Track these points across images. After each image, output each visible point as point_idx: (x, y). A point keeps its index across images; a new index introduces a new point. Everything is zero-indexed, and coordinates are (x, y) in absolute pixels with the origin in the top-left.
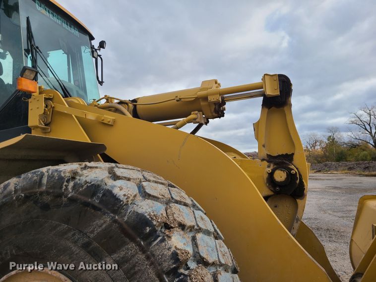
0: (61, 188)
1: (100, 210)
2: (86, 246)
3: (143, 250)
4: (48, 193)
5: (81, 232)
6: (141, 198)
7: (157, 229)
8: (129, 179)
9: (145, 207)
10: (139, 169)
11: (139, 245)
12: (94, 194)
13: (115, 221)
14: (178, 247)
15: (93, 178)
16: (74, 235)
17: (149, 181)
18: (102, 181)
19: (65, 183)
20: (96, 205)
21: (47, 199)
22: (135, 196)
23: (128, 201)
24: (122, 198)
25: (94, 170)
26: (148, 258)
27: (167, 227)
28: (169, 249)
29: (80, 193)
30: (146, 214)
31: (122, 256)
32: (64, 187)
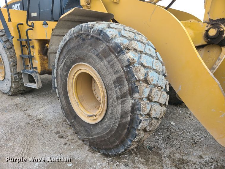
0: (89, 32)
1: (102, 41)
2: (97, 55)
3: (117, 57)
4: (84, 34)
5: (95, 49)
6: (119, 37)
7: (123, 49)
8: (116, 29)
9: (119, 40)
10: (124, 25)
11: (115, 55)
12: (100, 35)
13: (107, 46)
14: (130, 57)
15: (99, 27)
16: (93, 51)
17: (126, 30)
18: (103, 28)
19: (90, 30)
20: (101, 39)
21: (84, 36)
22: (116, 35)
23: (112, 38)
24: (110, 36)
25: (101, 24)
26: (118, 60)
27: (128, 49)
28: (126, 57)
29: (95, 34)
30: (119, 43)
31: (109, 59)
32: (90, 31)
